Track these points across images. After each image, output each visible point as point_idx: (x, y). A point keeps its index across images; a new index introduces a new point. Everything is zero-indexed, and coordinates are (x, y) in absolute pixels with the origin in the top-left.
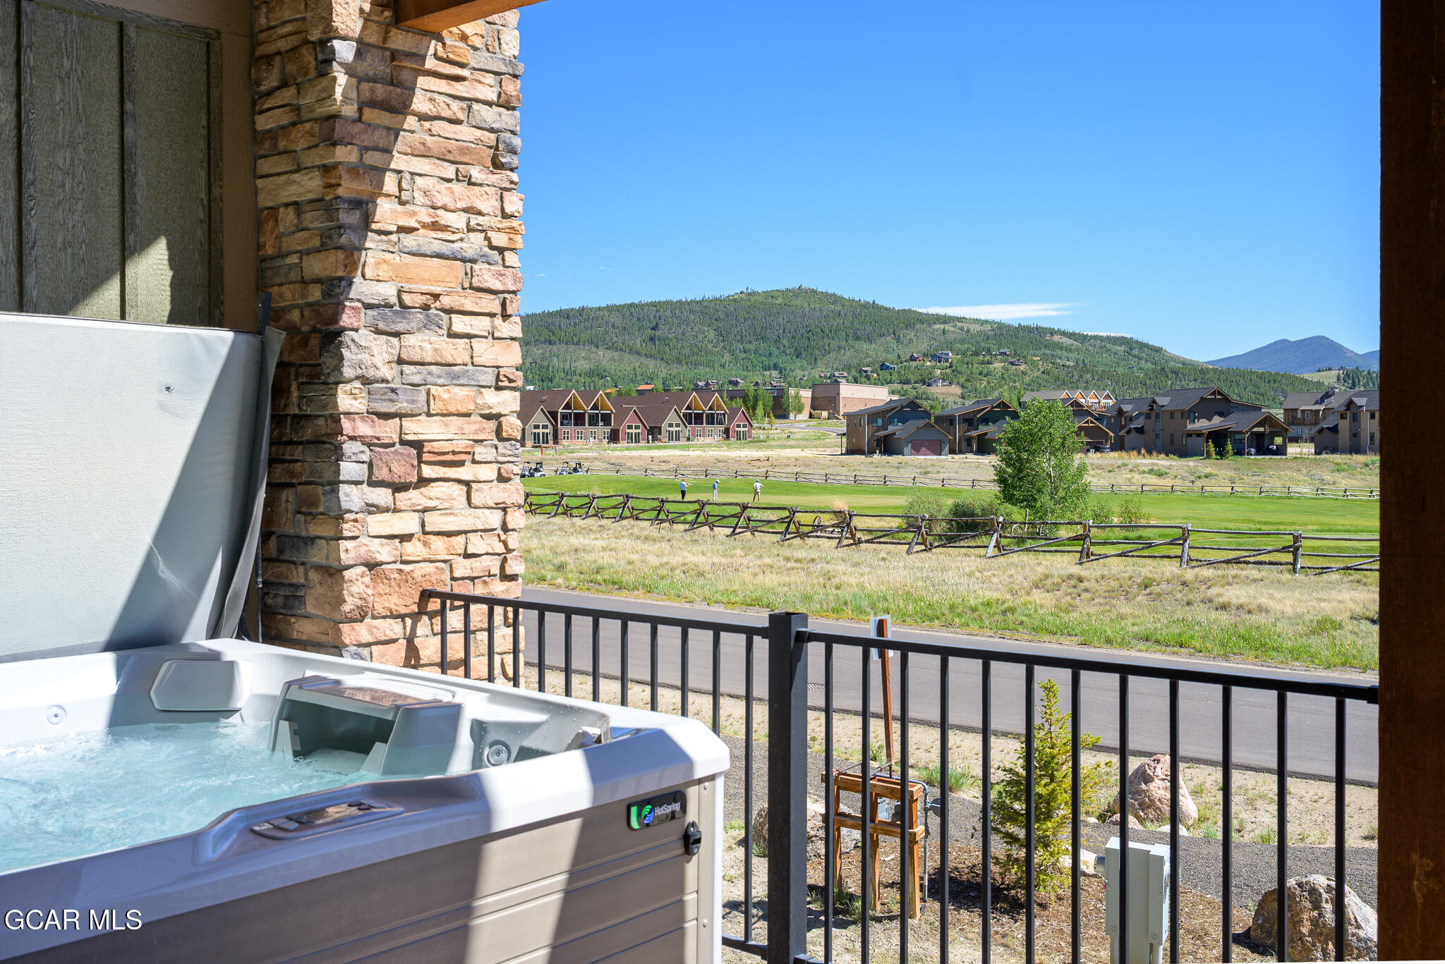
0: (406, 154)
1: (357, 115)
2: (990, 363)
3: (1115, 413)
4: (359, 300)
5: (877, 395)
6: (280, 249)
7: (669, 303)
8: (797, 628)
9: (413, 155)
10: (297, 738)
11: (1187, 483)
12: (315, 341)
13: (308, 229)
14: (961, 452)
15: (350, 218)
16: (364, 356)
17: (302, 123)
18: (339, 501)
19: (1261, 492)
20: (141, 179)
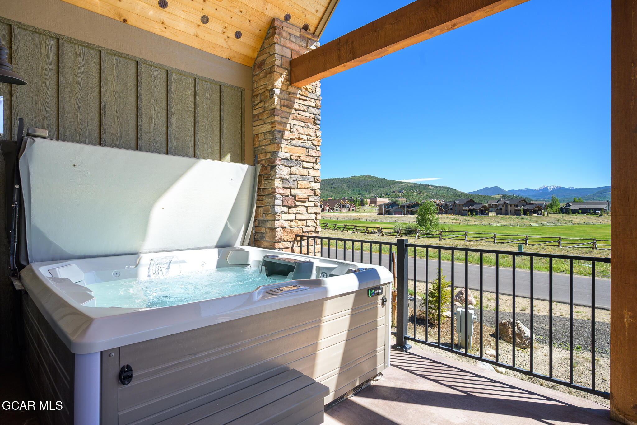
0: (292, 119)
1: (280, 108)
2: (413, 193)
3: (445, 205)
4: (280, 157)
5: (386, 201)
6: (259, 145)
7: (336, 179)
8: (405, 243)
9: (294, 120)
10: (267, 271)
11: (463, 222)
12: (269, 168)
13: (267, 139)
14: (406, 214)
15: (278, 135)
16: (281, 172)
17: (266, 111)
18: (275, 210)
19: (482, 224)
20: (225, 126)
